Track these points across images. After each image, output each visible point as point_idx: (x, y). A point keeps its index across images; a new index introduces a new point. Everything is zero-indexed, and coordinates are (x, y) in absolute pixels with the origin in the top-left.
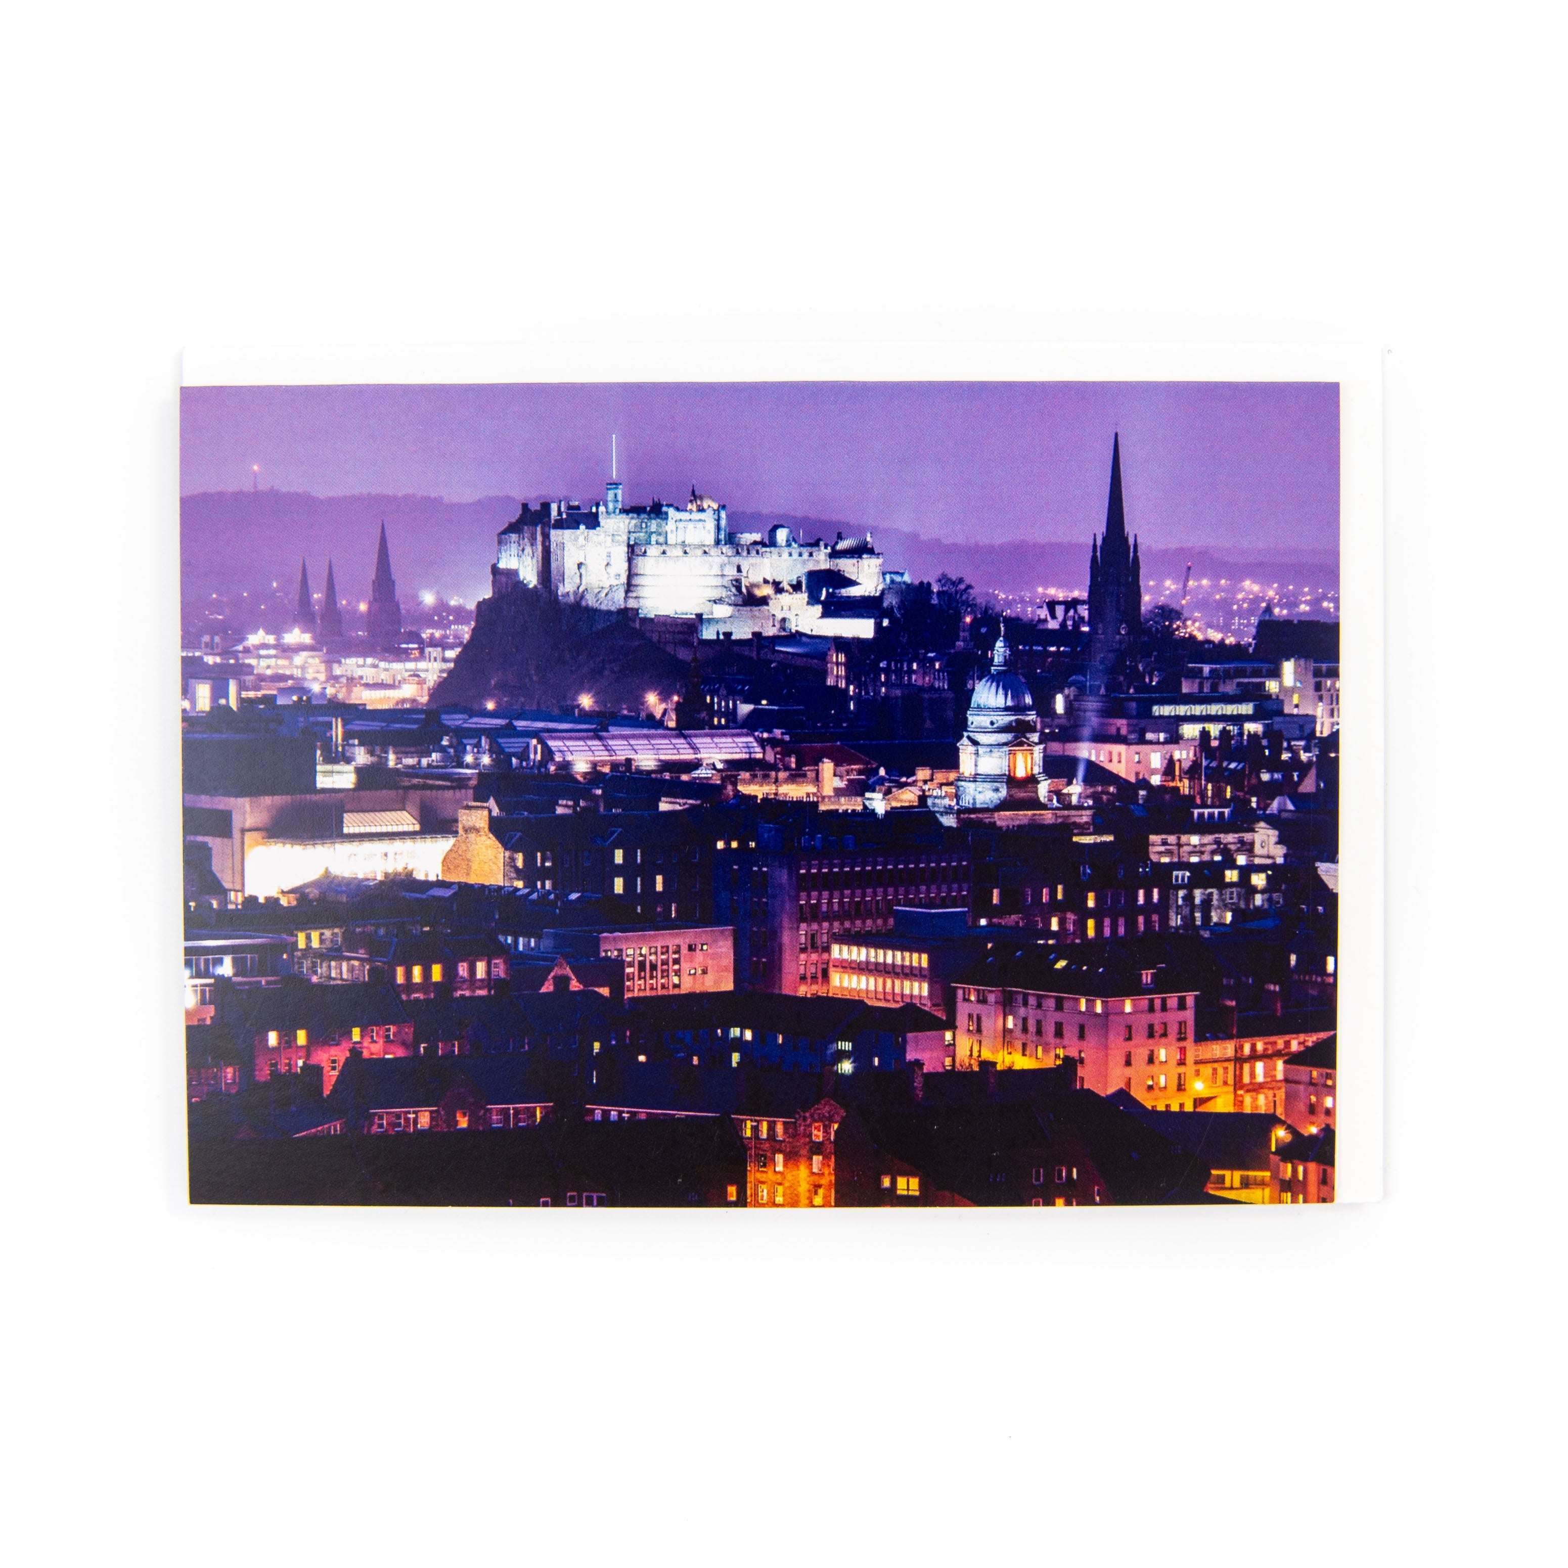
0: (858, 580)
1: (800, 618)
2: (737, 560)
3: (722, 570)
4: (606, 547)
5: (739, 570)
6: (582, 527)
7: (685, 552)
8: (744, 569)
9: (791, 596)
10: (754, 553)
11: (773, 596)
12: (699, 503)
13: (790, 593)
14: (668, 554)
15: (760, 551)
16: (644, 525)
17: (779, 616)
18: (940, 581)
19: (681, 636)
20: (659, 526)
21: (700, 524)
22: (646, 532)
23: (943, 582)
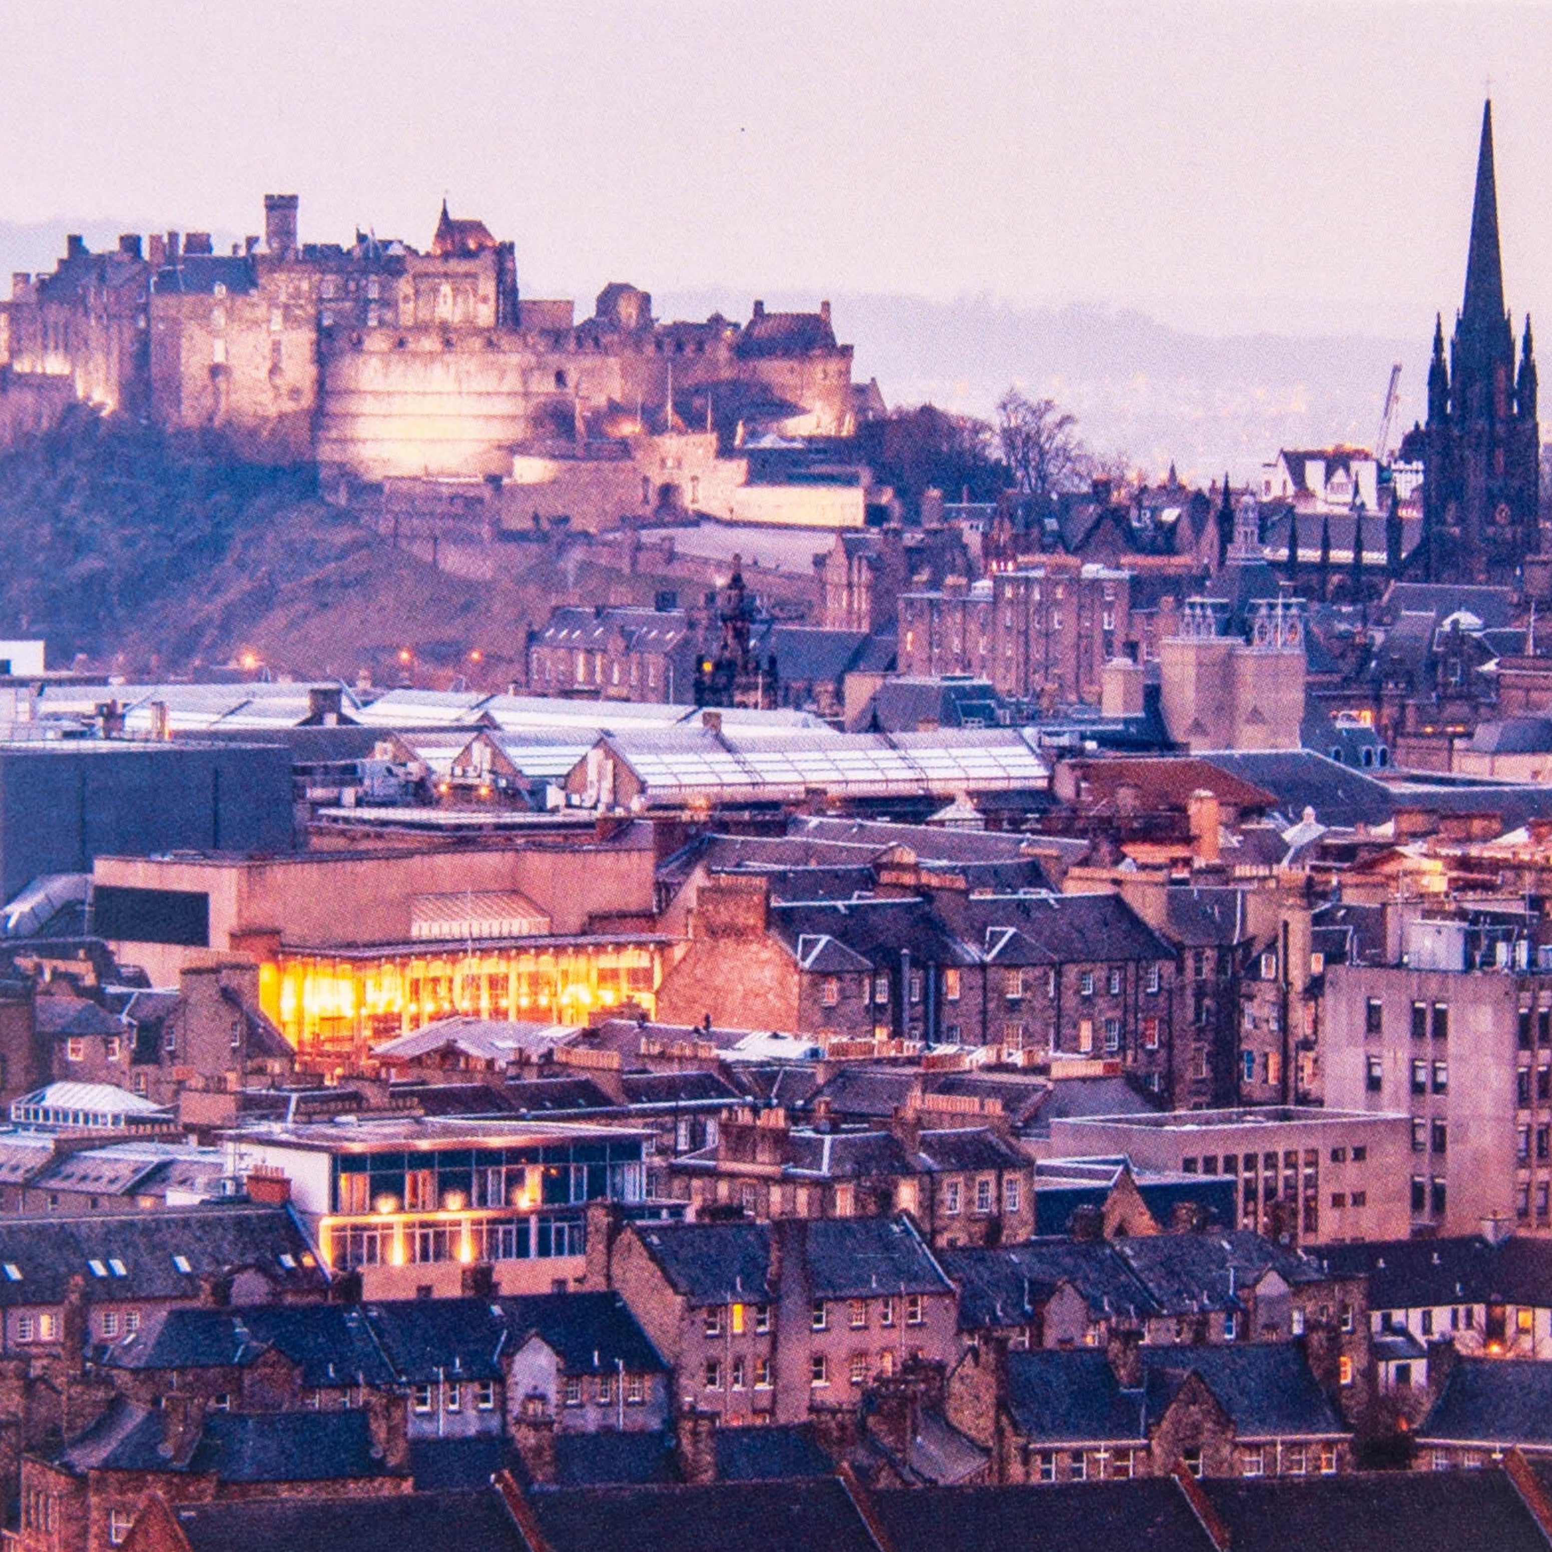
0: (802, 404)
1: (701, 486)
2: (554, 360)
3: (525, 383)
4: (270, 333)
5: (560, 378)
6: (220, 290)
7: (448, 343)
8: (572, 377)
9: (684, 439)
10: (590, 343)
11: (645, 440)
12: (457, 238)
13: (680, 433)
14: (411, 346)
15: (604, 341)
16: (352, 286)
17: (658, 479)
18: (1004, 406)
19: (450, 523)
20: (383, 287)
21: (467, 285)
22: (356, 300)
23: (1011, 407)
